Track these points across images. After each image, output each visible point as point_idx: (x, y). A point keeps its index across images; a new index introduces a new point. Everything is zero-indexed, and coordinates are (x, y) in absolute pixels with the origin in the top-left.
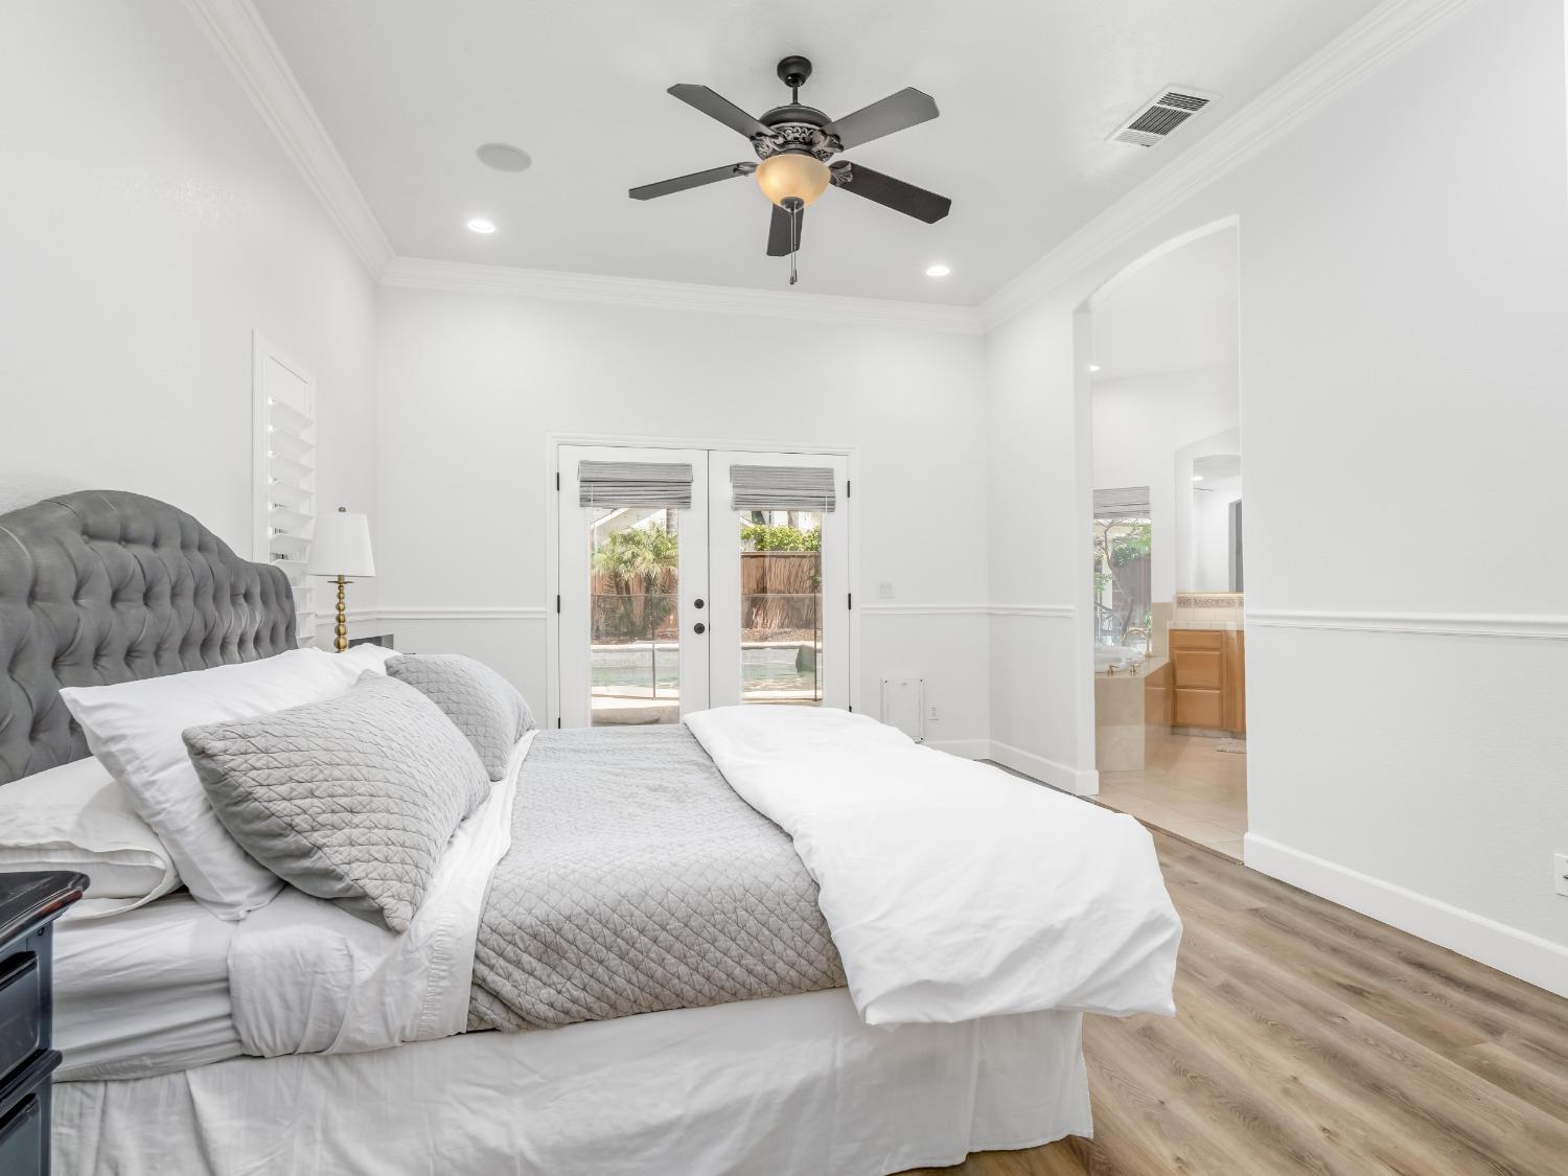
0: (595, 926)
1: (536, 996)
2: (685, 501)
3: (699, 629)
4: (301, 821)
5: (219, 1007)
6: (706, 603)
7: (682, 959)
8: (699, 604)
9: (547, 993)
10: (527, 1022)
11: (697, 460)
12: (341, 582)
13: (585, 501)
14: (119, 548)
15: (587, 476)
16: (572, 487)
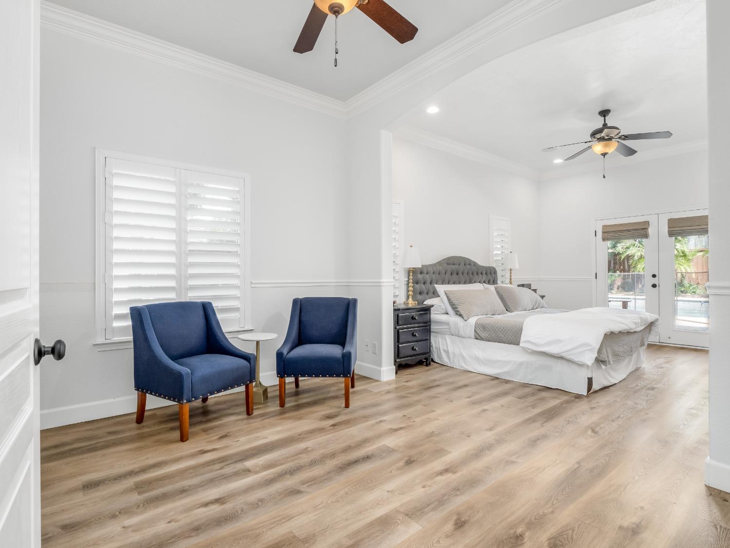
0: (490, 325)
1: (483, 335)
2: (646, 236)
3: (654, 286)
4: (456, 304)
5: (448, 327)
6: (657, 276)
7: (503, 334)
8: (654, 276)
9: (484, 335)
10: (482, 339)
11: (652, 220)
12: (511, 270)
13: (604, 239)
14: (452, 266)
15: (605, 231)
16: (600, 234)
